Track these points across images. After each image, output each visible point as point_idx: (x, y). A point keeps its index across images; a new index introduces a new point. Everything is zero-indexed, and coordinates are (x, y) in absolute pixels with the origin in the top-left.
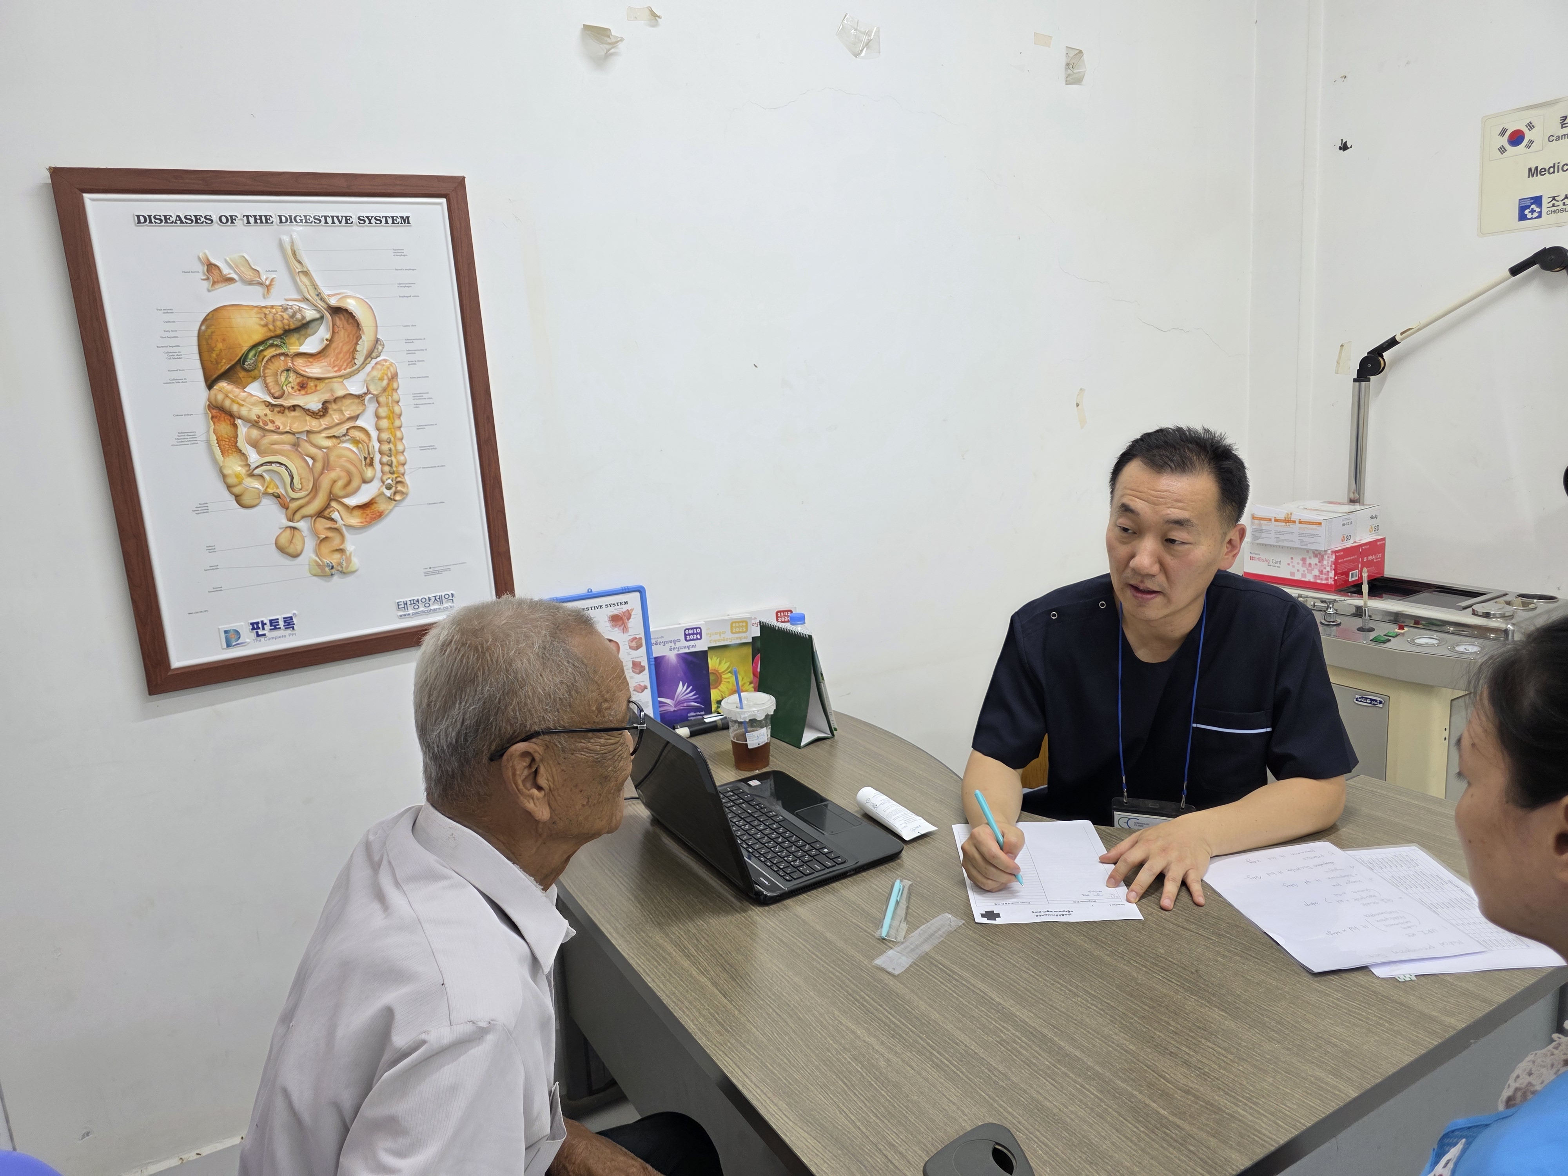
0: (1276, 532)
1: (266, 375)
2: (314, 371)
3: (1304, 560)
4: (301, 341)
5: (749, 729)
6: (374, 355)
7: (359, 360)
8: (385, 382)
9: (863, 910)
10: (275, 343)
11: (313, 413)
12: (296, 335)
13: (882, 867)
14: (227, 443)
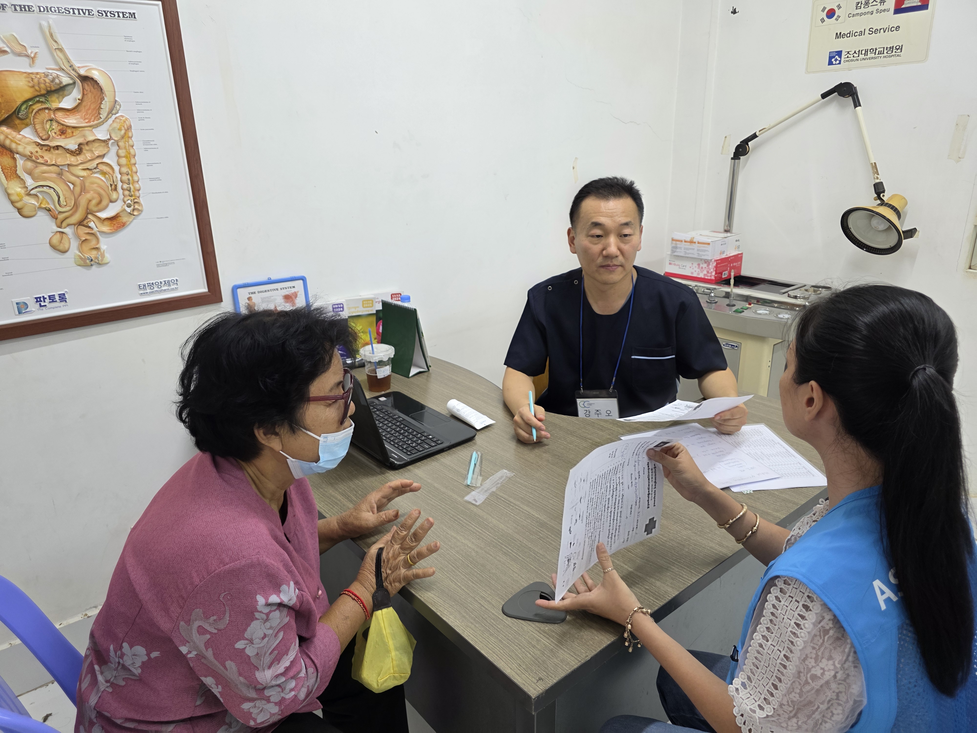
0: (685, 249)
1: (36, 123)
2: (71, 121)
3: (699, 265)
4: (60, 99)
5: (378, 367)
6: (114, 112)
7: (103, 115)
8: (123, 132)
9: (455, 470)
10: (41, 100)
11: (72, 151)
12: (56, 95)
13: (464, 445)
14: (9, 171)
